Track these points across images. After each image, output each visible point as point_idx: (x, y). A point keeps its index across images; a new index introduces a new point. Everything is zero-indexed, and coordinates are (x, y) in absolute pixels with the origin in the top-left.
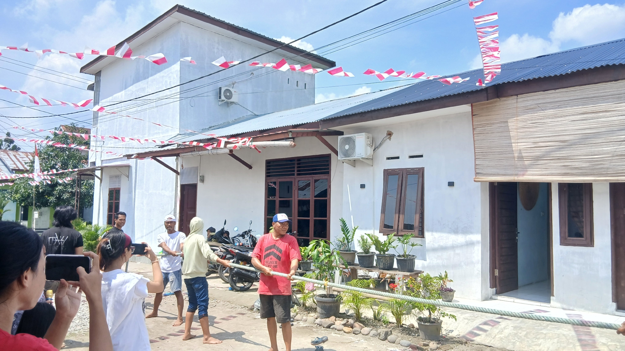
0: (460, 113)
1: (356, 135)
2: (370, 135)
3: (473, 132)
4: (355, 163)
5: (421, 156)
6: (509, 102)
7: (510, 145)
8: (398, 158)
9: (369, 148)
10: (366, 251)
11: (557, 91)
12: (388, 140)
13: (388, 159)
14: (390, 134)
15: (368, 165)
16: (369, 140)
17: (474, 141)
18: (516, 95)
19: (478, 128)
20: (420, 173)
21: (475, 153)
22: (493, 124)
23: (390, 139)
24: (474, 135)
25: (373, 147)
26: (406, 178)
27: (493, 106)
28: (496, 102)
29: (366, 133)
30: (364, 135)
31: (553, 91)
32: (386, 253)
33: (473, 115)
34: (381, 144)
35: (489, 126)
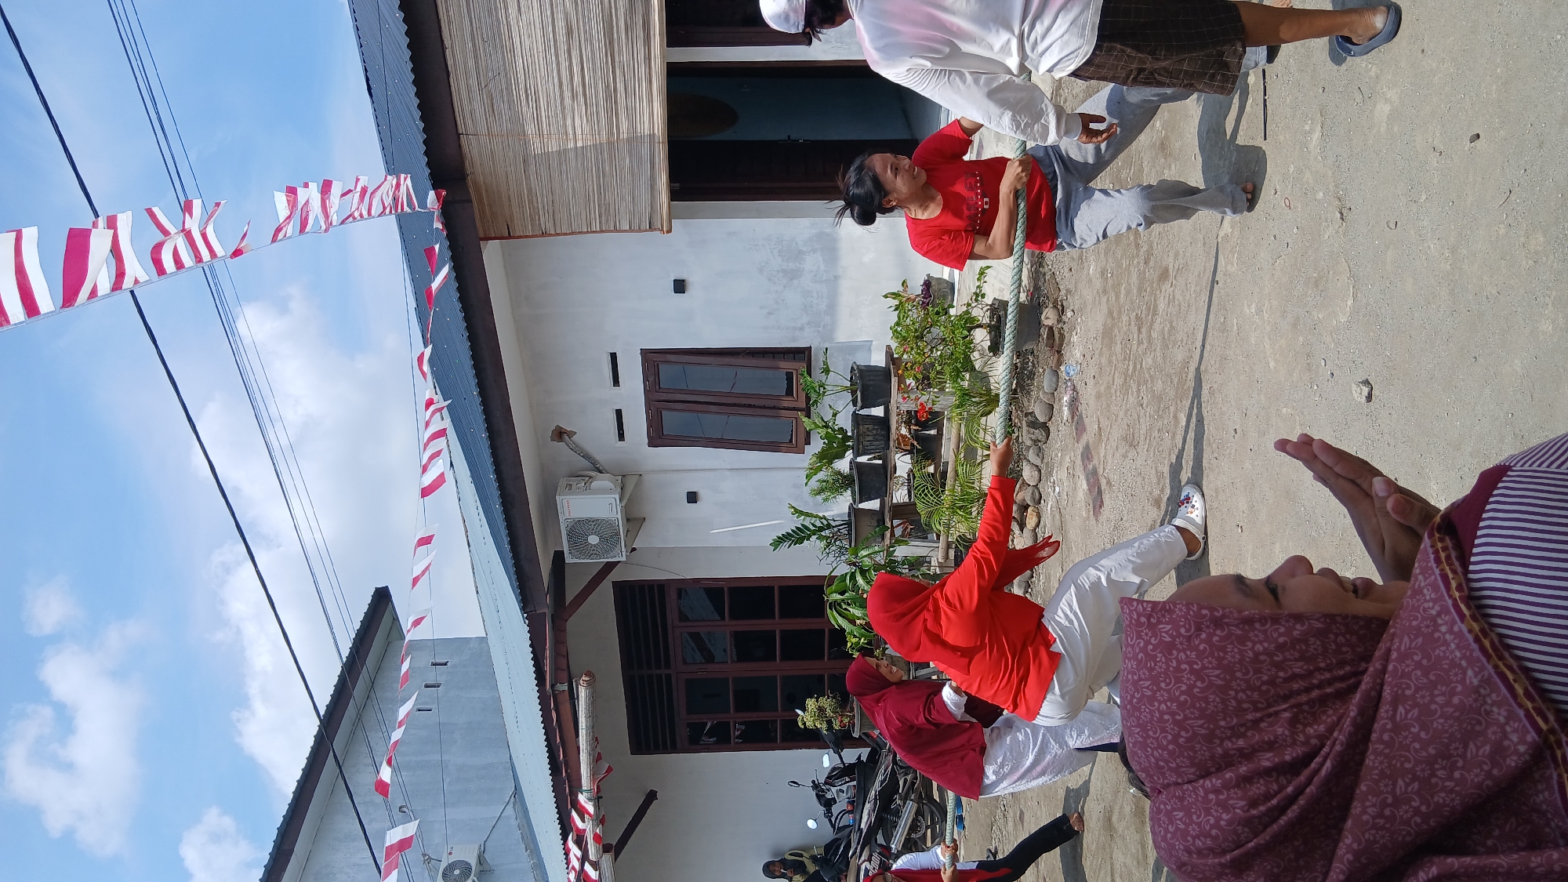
0: (505, 267)
1: (562, 518)
2: (563, 482)
3: (551, 235)
4: (635, 519)
5: (614, 356)
6: (475, 152)
7: (579, 152)
8: (619, 413)
9: (595, 484)
10: (843, 482)
11: (447, 43)
12: (574, 438)
13: (621, 437)
14: (560, 434)
15: (638, 485)
16: (574, 484)
17: (572, 233)
18: (459, 138)
19: (540, 224)
20: (653, 359)
21: (602, 231)
22: (530, 190)
23: (571, 434)
24: (558, 234)
25: (593, 474)
26: (668, 391)
27: (487, 191)
28: (476, 184)
29: (558, 493)
30: (562, 497)
31: (448, 52)
32: (849, 434)
33: (510, 237)
34: (586, 456)
35: (535, 199)
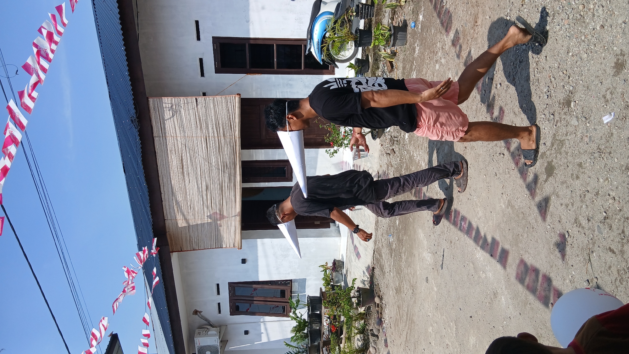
0: (178, 257)
1: (196, 346)
2: (197, 331)
3: (197, 250)
4: (224, 341)
5: (218, 285)
6: (171, 225)
7: (209, 223)
8: (219, 304)
9: (209, 333)
10: (306, 336)
11: (162, 192)
12: (202, 313)
13: (220, 312)
14: (196, 312)
15: (226, 329)
16: (201, 332)
17: (205, 249)
18: (165, 221)
19: (193, 246)
20: (233, 286)
21: (216, 248)
22: (190, 236)
23: (200, 312)
24: (200, 250)
25: (209, 327)
26: (238, 296)
27: (174, 237)
28: (170, 235)
29: (195, 337)
30: (196, 339)
31: (163, 195)
32: (307, 320)
33: (181, 251)
34: (206, 320)
35: (191, 239)
